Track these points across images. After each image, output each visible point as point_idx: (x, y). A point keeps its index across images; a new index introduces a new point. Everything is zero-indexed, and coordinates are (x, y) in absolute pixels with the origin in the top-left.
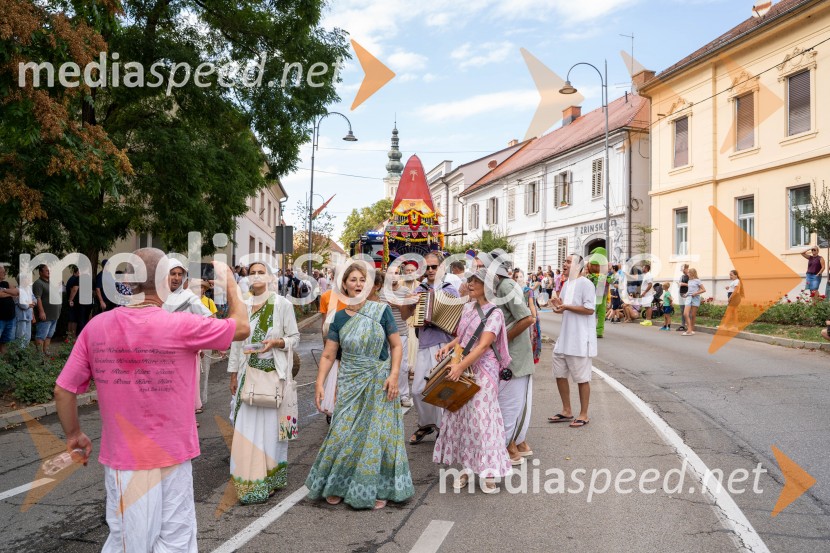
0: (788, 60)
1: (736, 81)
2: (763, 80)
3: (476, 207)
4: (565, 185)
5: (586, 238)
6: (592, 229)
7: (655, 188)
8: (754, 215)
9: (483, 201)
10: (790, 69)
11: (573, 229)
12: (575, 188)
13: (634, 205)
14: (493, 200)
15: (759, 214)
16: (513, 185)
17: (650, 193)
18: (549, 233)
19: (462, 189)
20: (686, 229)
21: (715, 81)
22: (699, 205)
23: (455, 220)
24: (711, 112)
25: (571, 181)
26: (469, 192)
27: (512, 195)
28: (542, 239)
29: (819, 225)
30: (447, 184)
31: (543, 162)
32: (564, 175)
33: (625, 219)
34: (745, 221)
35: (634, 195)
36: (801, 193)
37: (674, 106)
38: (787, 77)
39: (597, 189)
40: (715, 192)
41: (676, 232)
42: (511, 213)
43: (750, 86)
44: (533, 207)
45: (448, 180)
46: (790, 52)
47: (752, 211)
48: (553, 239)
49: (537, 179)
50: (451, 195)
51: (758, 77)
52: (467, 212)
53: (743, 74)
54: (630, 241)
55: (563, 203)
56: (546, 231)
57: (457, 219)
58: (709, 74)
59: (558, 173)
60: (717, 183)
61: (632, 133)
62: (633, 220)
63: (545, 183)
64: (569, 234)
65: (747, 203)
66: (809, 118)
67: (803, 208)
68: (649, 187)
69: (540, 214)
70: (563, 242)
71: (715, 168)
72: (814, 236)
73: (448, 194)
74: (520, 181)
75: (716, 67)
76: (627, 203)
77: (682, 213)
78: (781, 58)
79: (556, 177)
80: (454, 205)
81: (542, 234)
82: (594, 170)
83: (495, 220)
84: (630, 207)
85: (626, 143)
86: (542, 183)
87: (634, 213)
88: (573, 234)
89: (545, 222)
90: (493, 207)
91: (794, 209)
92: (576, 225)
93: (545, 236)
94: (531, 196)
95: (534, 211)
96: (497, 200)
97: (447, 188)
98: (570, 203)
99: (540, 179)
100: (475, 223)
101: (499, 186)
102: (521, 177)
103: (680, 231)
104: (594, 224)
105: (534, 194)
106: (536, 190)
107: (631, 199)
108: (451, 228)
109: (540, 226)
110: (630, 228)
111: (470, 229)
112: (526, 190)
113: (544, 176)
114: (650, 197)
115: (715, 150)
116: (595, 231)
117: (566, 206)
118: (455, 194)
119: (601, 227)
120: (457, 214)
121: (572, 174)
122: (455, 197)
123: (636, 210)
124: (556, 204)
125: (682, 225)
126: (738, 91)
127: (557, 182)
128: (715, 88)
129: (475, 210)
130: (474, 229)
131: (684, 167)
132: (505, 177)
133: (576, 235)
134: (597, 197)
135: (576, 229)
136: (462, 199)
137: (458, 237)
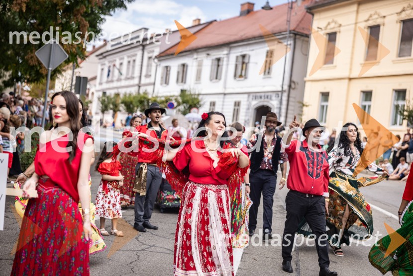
0: (404, 10)
1: (371, 16)
2: (386, 20)
3: (167, 68)
4: (243, 63)
5: (255, 103)
6: (261, 97)
7: (309, 77)
8: (372, 103)
9: (174, 65)
10: (404, 16)
11: (246, 96)
12: (251, 67)
13: (293, 85)
14: (184, 65)
15: (375, 103)
16: (202, 56)
17: (305, 79)
18: (227, 96)
19: (157, 52)
20: (327, 106)
21: (357, 12)
22: (337, 91)
23: (148, 76)
24: (352, 33)
25: (249, 62)
26: (165, 55)
27: (200, 65)
28: (222, 100)
29: (409, 116)
30: (144, 46)
31: (228, 45)
32: (244, 56)
33: (286, 94)
34: (364, 107)
35: (294, 79)
36: (401, 94)
37: (329, 24)
38: (401, 21)
39: (267, 70)
40: (349, 85)
41: (320, 107)
42: (198, 77)
43: (379, 21)
44: (216, 75)
46: (405, 5)
47: (370, 100)
48: (230, 101)
49: (222, 56)
50: (146, 55)
51: (384, 17)
52: (160, 71)
53: (376, 13)
55: (241, 76)
56: (225, 94)
57: (150, 76)
58: (354, 8)
59: (239, 54)
60: (350, 79)
61: (298, 37)
62: (291, 95)
63: (228, 61)
64: (243, 99)
65: (368, 95)
67: (401, 103)
68: (305, 76)
69: (222, 82)
70: (237, 104)
71: (351, 69)
72: (405, 122)
73: (143, 54)
74: (208, 55)
75: (360, 4)
76: (288, 83)
77: (325, 96)
78: (399, 11)
79: (237, 57)
80: (149, 65)
81: (222, 96)
83: (184, 80)
84: (290, 86)
85: (291, 42)
86: (225, 59)
87: (292, 91)
88: (246, 99)
89: (225, 88)
90: (183, 71)
91: (396, 103)
92: (249, 93)
93: (224, 98)
94: (216, 67)
95: (216, 78)
96: (187, 66)
97: (143, 50)
98: (246, 78)
99: (225, 56)
100: (166, 81)
101: (191, 56)
102: (209, 52)
103: (323, 107)
104: (262, 94)
105: (218, 66)
106: (221, 63)
107: (291, 81)
108: (144, 81)
109: (220, 90)
110: (288, 101)
111: (161, 84)
112: (212, 63)
113: (228, 54)
114: (305, 82)
115: (352, 58)
116: (263, 99)
117: (242, 79)
118: (150, 55)
119: (267, 97)
120: (150, 71)
121: (249, 57)
122: (150, 58)
123: (294, 89)
124: (235, 76)
125: (325, 104)
126: (371, 23)
127: (237, 61)
128: (357, 19)
129: (167, 70)
130: (164, 85)
131: (331, 65)
132: (196, 50)
133: (248, 100)
134: (267, 76)
135: (249, 96)
136: (156, 60)
137: (150, 89)
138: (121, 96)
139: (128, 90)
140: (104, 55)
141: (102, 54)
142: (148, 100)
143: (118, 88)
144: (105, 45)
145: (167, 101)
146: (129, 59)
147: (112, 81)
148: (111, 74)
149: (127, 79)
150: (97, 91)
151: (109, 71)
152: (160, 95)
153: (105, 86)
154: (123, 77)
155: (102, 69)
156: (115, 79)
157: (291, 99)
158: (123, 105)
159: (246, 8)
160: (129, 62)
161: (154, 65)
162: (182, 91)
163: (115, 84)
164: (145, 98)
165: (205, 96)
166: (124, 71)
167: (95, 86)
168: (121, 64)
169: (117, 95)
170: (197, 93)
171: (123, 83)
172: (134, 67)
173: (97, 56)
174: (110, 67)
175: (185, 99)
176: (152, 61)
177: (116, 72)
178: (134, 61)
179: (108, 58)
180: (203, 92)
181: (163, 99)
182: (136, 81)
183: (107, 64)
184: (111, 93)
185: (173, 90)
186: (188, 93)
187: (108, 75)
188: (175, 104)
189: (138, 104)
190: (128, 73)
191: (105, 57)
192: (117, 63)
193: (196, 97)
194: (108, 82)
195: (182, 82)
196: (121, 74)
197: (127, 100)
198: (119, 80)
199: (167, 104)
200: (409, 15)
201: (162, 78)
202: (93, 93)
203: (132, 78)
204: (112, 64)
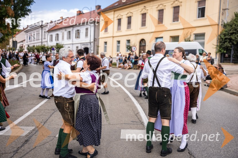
0: (128, 13)
1: (118, 15)
2: (123, 17)
3: (51, 35)
4: (78, 33)
5: (83, 47)
6: (85, 44)
7: (100, 36)
8: (120, 45)
9: (54, 34)
10: (128, 15)
11: (80, 44)
12: (81, 34)
13: (95, 40)
14: (57, 34)
16: (63, 30)
18: (74, 45)
19: (47, 29)
21: (114, 14)
22: (109, 41)
23: (45, 39)
25: (80, 32)
26: (50, 31)
27: (63, 34)
30: (42, 28)
31: (72, 26)
32: (78, 30)
33: (93, 43)
34: (118, 46)
35: (96, 37)
36: (129, 41)
38: (128, 17)
39: (87, 35)
40: (113, 39)
42: (63, 38)
43: (121, 17)
44: (69, 37)
45: (42, 26)
46: (128, 12)
49: (70, 30)
50: (43, 31)
51: (122, 16)
52: (49, 37)
53: (120, 14)
54: (94, 48)
55: (78, 37)
56: (73, 44)
58: (113, 13)
59: (76, 30)
60: (113, 37)
63: (73, 32)
65: (119, 42)
66: (130, 26)
69: (71, 40)
70: (77, 47)
71: (113, 34)
74: (66, 30)
75: (114, 11)
76: (94, 39)
77: (106, 43)
78: (127, 13)
79: (76, 31)
80: (45, 35)
81: (72, 45)
82: (86, 30)
83: (58, 40)
84: (94, 40)
85: (94, 25)
86: (72, 32)
87: (95, 42)
88: (80, 45)
89: (73, 42)
90: (57, 36)
91: (128, 44)
92: (81, 43)
93: (73, 45)
94: (69, 34)
95: (69, 38)
96: (59, 35)
97: (42, 29)
98: (79, 38)
99: (72, 30)
100: (51, 40)
101: (59, 31)
102: (66, 29)
103: (105, 47)
104: (85, 43)
105: (70, 34)
106: (70, 33)
107: (95, 38)
108: (43, 40)
109: (71, 43)
110: (94, 45)
111: (50, 41)
112: (67, 33)
113: (73, 30)
114: (99, 39)
115: (113, 30)
116: (86, 45)
117: (78, 38)
118: (45, 31)
119: (87, 44)
120: (45, 37)
121: (80, 30)
122: (45, 32)
123: (96, 41)
124: (76, 37)
125: (106, 46)
126: (118, 18)
127: (76, 32)
128: (114, 16)
129: (52, 36)
130: (51, 42)
131: (107, 33)
132: (61, 28)
133: (81, 46)
134: (86, 37)
135: (81, 44)
136: (47, 33)
137: (46, 43)
138: (36, 46)
139: (38, 44)
140: (27, 31)
141: (26, 31)
142: (45, 48)
143: (34, 43)
144: (27, 28)
145: (51, 47)
146: (37, 33)
147: (31, 41)
148: (31, 38)
149: (37, 40)
150: (26, 45)
151: (30, 37)
152: (49, 45)
153: (29, 43)
154: (35, 39)
155: (27, 37)
156: (32, 40)
157: (95, 45)
158: (36, 50)
159: (79, 12)
160: (37, 34)
161: (46, 35)
162: (57, 44)
163: (33, 42)
164: (44, 47)
165: (65, 45)
166: (35, 37)
167: (25, 43)
168: (34, 35)
169: (34, 46)
170: (62, 44)
171: (36, 42)
172: (39, 35)
173: (25, 32)
174: (30, 36)
175: (58, 46)
176: (45, 33)
177: (33, 38)
178: (39, 33)
179: (29, 32)
180: (64, 44)
181: (50, 47)
182: (40, 41)
183: (29, 35)
184: (31, 46)
185: (54, 43)
186: (59, 44)
187: (30, 39)
188: (55, 49)
189: (41, 49)
190: (37, 38)
191: (28, 32)
192: (33, 34)
193: (62, 45)
194: (30, 41)
195: (57, 40)
196: (34, 38)
197: (37, 48)
198: (34, 40)
199: (52, 49)
200: (130, 15)
201: (50, 39)
202: (24, 46)
203: (39, 40)
204: (30, 35)
